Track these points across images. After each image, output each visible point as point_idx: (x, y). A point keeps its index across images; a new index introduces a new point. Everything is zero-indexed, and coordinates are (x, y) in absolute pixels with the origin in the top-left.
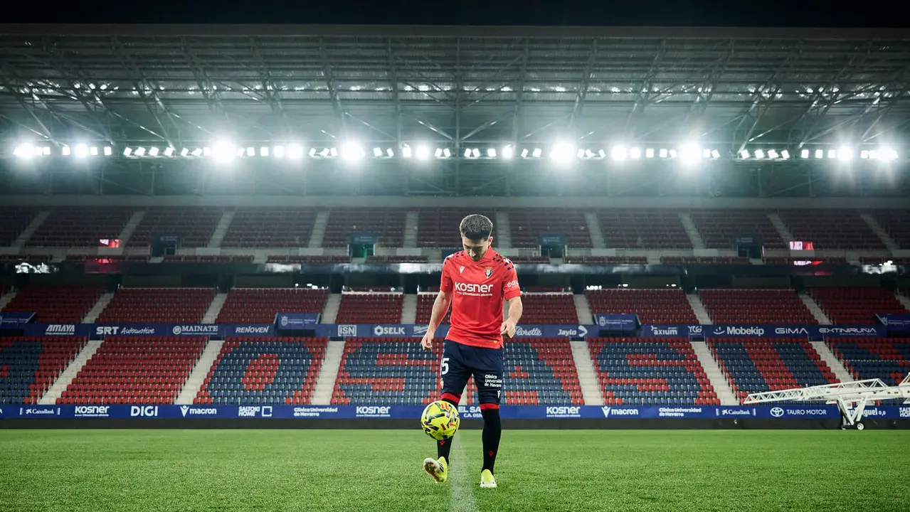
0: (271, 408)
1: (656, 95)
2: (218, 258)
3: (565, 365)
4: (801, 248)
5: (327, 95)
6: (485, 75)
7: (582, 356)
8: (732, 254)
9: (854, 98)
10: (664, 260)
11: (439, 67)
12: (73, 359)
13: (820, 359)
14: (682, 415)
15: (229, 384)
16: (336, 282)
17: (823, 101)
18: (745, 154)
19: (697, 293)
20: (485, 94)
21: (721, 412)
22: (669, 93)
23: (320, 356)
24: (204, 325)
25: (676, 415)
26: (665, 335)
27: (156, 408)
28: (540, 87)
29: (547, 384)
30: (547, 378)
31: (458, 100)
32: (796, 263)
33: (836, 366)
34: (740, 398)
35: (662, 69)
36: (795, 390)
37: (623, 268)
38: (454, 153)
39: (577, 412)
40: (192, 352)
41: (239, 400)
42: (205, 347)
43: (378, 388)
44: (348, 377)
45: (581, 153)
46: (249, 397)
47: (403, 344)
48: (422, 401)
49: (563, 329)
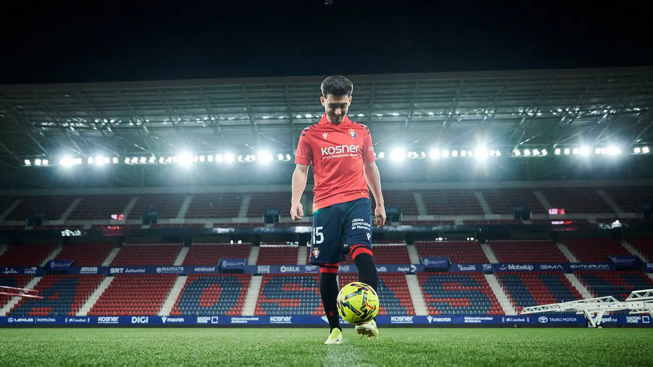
0: (217, 318)
1: (458, 116)
2: (184, 225)
3: (402, 290)
4: (556, 213)
5: (248, 122)
7: (413, 284)
8: (510, 217)
9: (590, 114)
10: (466, 221)
12: (97, 288)
13: (571, 285)
14: (480, 322)
15: (191, 303)
16: (256, 239)
17: (569, 117)
18: (517, 153)
19: (487, 243)
21: (505, 320)
22: (466, 114)
23: (247, 285)
24: (175, 267)
25: (476, 321)
26: (467, 270)
27: (147, 318)
28: (382, 113)
29: (391, 302)
30: (390, 298)
32: (553, 223)
33: (582, 289)
34: (518, 310)
35: (462, 99)
36: (555, 304)
37: (439, 228)
39: (411, 320)
40: (168, 284)
41: (197, 313)
42: (176, 280)
43: (283, 305)
44: (265, 299)
45: (410, 154)
46: (203, 311)
47: (299, 278)
48: (311, 313)
49: (401, 267)
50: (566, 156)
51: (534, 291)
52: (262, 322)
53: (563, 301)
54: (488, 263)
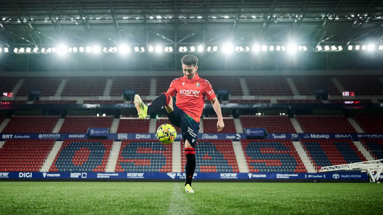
0: (86, 174)
1: (274, 19)
2: (60, 101)
3: (229, 153)
4: (348, 95)
5: (112, 21)
6: (189, 10)
7: (238, 149)
8: (313, 98)
9: (376, 19)
10: (279, 101)
11: (166, 7)
13: (358, 150)
14: (288, 177)
15: (66, 162)
16: (117, 113)
17: (359, 21)
18: (319, 48)
19: (295, 117)
20: (189, 20)
21: (307, 176)
22: (281, 18)
23: (109, 149)
24: (53, 134)
25: (285, 177)
26: (280, 138)
27: (31, 173)
28: (216, 16)
29: (221, 162)
30: (220, 159)
31: (176, 23)
32: (346, 102)
33: (365, 153)
34: (317, 169)
35: (278, 6)
36: (345, 165)
37: (258, 105)
38: (174, 50)
39: (236, 176)
40: (48, 147)
41: (71, 170)
42: (54, 144)
43: (138, 164)
44: (124, 159)
45: (237, 48)
46: (75, 168)
47: (150, 143)
48: (159, 170)
49: (229, 136)
50: (357, 51)
51: (329, 155)
52: (121, 178)
53: (351, 162)
54: (295, 132)
